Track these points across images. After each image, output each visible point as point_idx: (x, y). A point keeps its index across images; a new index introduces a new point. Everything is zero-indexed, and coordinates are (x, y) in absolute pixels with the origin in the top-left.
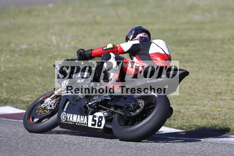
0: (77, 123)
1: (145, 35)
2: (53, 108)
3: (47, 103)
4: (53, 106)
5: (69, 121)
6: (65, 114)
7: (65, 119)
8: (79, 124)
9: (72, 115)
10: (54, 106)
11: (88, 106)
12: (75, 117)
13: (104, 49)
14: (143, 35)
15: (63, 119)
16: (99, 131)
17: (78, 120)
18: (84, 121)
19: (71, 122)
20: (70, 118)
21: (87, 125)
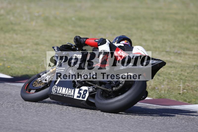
0: (65, 95)
1: (127, 42)
2: (48, 82)
3: (43, 77)
6: (56, 87)
8: (66, 96)
9: (62, 88)
11: (76, 82)
12: (64, 89)
13: (96, 40)
14: (125, 42)
16: (82, 103)
17: (67, 92)
18: (71, 93)
19: (60, 94)
20: (60, 90)
21: (73, 97)
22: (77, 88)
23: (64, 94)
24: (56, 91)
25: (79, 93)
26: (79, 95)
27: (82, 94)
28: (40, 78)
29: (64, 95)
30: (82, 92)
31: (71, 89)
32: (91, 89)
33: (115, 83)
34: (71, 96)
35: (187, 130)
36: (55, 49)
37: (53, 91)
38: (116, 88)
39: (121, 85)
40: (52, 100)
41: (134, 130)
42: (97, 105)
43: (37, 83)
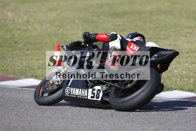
5: (72, 95)
6: (69, 89)
7: (68, 93)
8: (80, 97)
9: (74, 89)
10: (60, 81)
11: (89, 81)
12: (77, 91)
15: (67, 93)
16: (97, 103)
20: (73, 91)
21: (87, 98)
22: (90, 88)
23: (78, 95)
24: (69, 92)
25: (93, 93)
26: (93, 95)
27: (96, 94)
29: (78, 97)
32: (105, 88)
36: (64, 49)
37: (67, 92)
40: (66, 102)
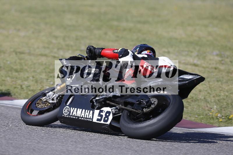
0: (80, 117)
3: (49, 96)
4: (55, 100)
6: (68, 108)
8: (82, 119)
9: (76, 109)
12: (79, 111)
13: (115, 51)
14: (148, 52)
16: (104, 127)
17: (83, 114)
18: (89, 116)
19: (74, 116)
20: (74, 112)
22: (96, 110)
24: (68, 113)
25: (100, 115)
26: (100, 118)
27: (104, 116)
28: (46, 97)
30: (103, 114)
31: (89, 111)
32: (114, 111)
33: (146, 103)
34: (89, 119)
35: (107, 142)
38: (146, 109)
39: (153, 106)
41: (44, 143)
42: (123, 129)
43: (41, 103)
